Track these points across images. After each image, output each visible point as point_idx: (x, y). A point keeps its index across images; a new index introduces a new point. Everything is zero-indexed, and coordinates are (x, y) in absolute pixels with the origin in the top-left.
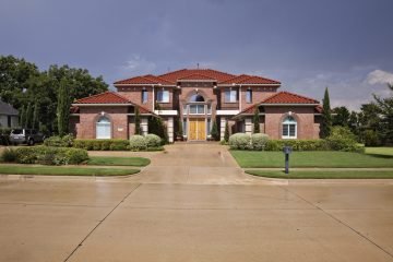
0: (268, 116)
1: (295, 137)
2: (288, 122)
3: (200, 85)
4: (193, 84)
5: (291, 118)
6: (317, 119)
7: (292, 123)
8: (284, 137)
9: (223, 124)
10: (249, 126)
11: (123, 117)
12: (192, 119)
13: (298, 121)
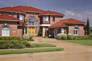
0: (70, 27)
1: (78, 35)
2: (75, 30)
3: (33, 13)
4: (30, 13)
5: (76, 28)
6: (84, 29)
7: (77, 30)
8: (75, 35)
9: (44, 30)
10: (63, 31)
11: (16, 26)
12: (30, 28)
13: (79, 29)
